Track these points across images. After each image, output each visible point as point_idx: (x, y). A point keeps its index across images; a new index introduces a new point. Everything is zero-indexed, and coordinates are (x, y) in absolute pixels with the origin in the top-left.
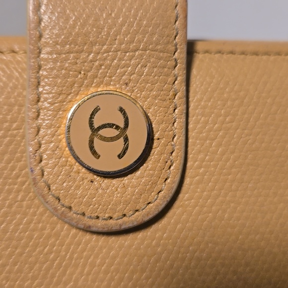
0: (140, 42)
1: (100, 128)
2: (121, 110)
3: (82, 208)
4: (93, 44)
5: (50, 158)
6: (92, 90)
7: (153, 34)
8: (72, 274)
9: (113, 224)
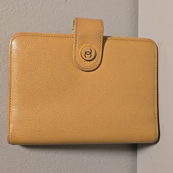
0: (94, 37)
1: (87, 52)
2: (90, 49)
3: (83, 66)
4: (86, 37)
5: (77, 57)
6: (85, 45)
7: (97, 36)
8: (80, 79)
9: (88, 70)
